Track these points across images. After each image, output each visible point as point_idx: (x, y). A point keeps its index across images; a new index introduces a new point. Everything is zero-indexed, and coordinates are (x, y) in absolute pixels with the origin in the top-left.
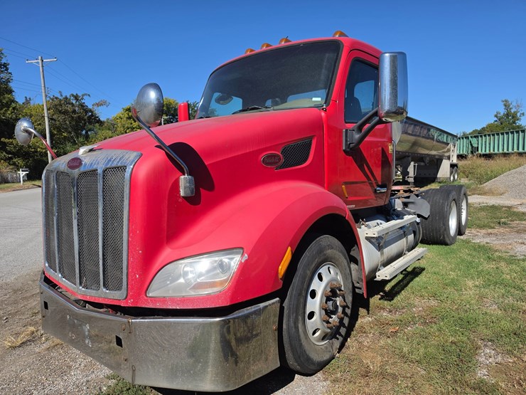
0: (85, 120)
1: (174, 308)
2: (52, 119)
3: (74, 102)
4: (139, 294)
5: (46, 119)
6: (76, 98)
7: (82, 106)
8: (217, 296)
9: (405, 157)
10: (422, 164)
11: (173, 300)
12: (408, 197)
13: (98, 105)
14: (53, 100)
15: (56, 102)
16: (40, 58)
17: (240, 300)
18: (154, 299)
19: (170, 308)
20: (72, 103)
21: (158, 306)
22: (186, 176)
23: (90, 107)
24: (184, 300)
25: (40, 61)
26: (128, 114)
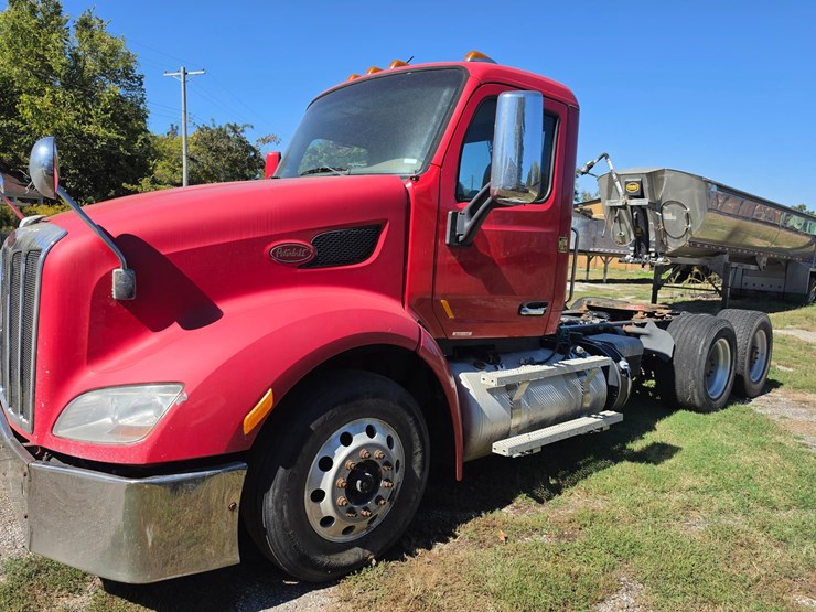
0: (244, 163)
1: (76, 456)
2: (192, 159)
3: (231, 135)
4: (45, 431)
5: (184, 157)
6: (234, 129)
7: (241, 141)
8: (131, 449)
9: (718, 253)
10: (753, 267)
11: (76, 444)
12: (643, 325)
13: (265, 141)
14: (201, 130)
15: (206, 134)
16: (182, 70)
17: (164, 458)
18: (60, 440)
19: (73, 454)
20: (229, 137)
22: (121, 270)
23: (253, 144)
25: (182, 75)
26: (310, 158)
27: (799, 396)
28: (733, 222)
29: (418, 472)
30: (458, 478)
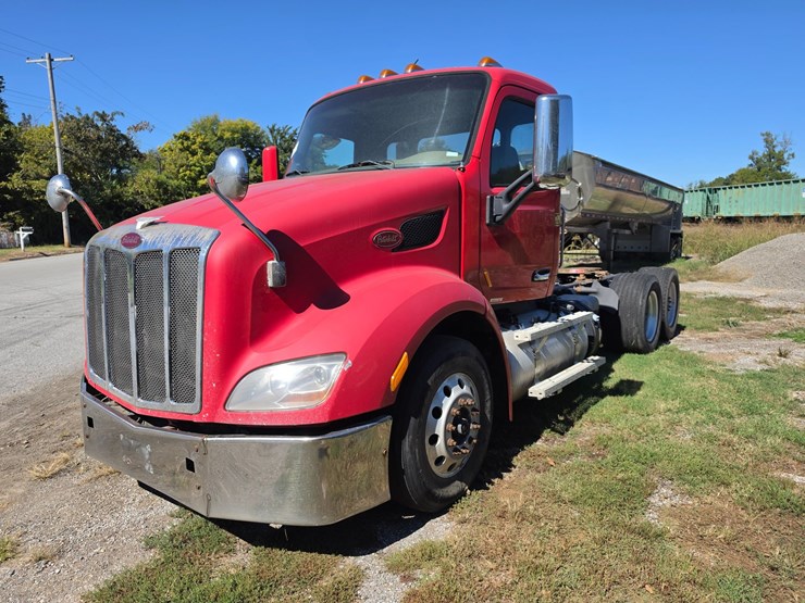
0: (116, 152)
1: (260, 424)
2: (66, 151)
3: (99, 124)
4: (216, 407)
5: (57, 149)
6: (103, 117)
7: (111, 130)
8: (314, 411)
9: (601, 221)
10: (627, 232)
11: (258, 415)
12: (589, 285)
13: (137, 128)
14: (66, 120)
15: (73, 124)
16: (47, 56)
18: (235, 414)
19: (255, 424)
20: (97, 126)
21: (240, 422)
22: (275, 261)
23: (124, 132)
24: (272, 415)
25: (47, 61)
26: (182, 144)
27: (702, 335)
28: (613, 193)
29: (488, 416)
30: (511, 419)
